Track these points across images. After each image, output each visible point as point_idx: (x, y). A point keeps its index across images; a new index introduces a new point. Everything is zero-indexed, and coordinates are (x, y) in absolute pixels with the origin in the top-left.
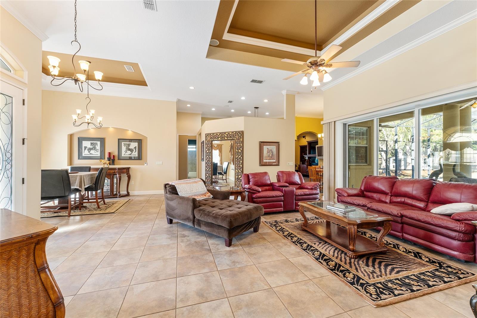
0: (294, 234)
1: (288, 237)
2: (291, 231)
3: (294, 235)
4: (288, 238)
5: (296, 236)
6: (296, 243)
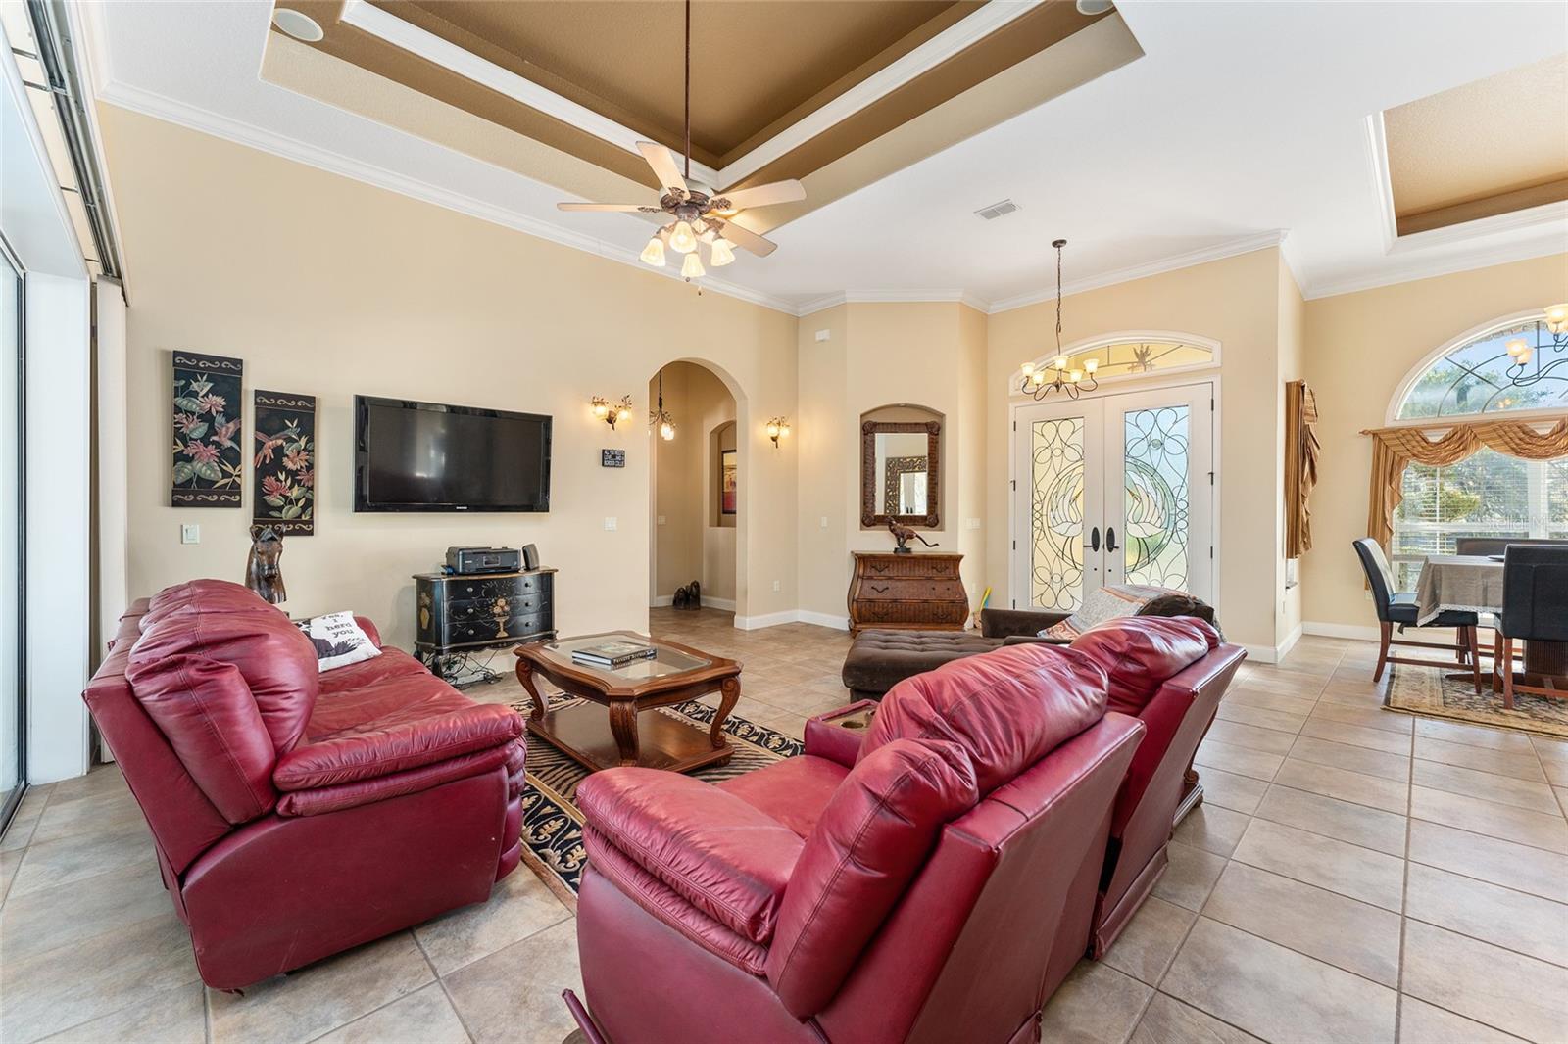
0: (752, 742)
1: (765, 732)
2: (762, 751)
3: (750, 739)
4: (763, 728)
5: (741, 736)
6: (736, 720)
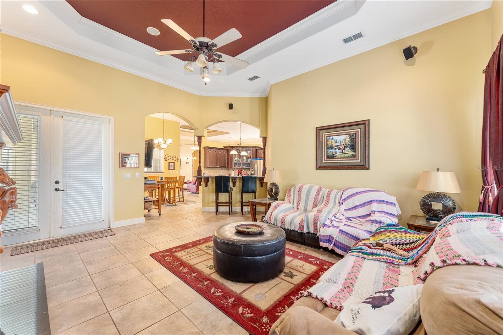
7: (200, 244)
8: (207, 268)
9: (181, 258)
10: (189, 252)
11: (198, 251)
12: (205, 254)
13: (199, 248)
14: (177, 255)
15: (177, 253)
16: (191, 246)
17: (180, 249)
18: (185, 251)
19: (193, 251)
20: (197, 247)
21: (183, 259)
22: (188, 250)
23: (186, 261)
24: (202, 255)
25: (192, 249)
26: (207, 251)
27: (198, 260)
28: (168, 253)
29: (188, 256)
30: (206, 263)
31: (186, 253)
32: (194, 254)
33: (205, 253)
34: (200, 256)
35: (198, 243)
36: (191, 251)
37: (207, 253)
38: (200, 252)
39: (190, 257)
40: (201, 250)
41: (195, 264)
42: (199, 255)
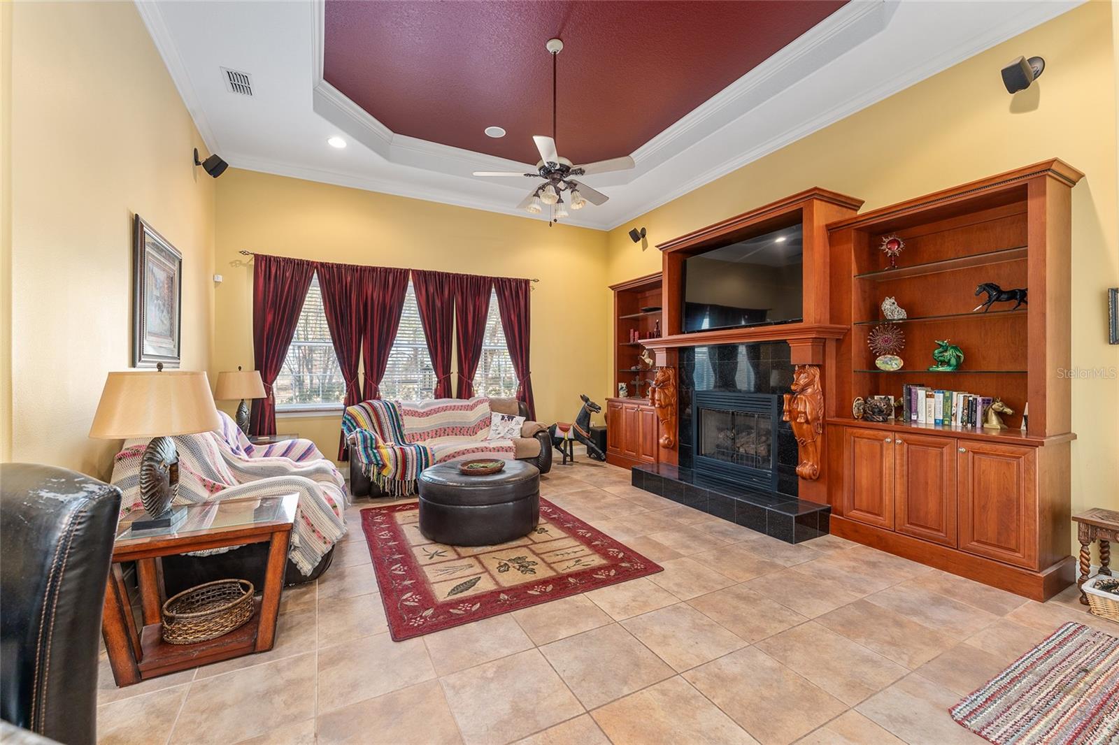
7: (545, 582)
8: (547, 531)
9: (591, 553)
10: (577, 562)
11: (554, 563)
12: (542, 554)
13: (552, 568)
14: (602, 560)
15: (601, 563)
16: (571, 580)
17: (598, 574)
18: (585, 567)
19: (567, 564)
20: (554, 574)
21: (587, 551)
22: (579, 568)
23: (581, 545)
24: (549, 552)
25: (568, 571)
26: (537, 560)
27: (559, 544)
28: (622, 567)
29: (578, 555)
30: (548, 538)
31: (584, 560)
32: (566, 557)
33: (543, 556)
34: (553, 551)
35: (550, 588)
36: (572, 563)
37: (537, 555)
38: (549, 560)
39: (575, 552)
40: (549, 565)
41: (565, 538)
42: (555, 552)
